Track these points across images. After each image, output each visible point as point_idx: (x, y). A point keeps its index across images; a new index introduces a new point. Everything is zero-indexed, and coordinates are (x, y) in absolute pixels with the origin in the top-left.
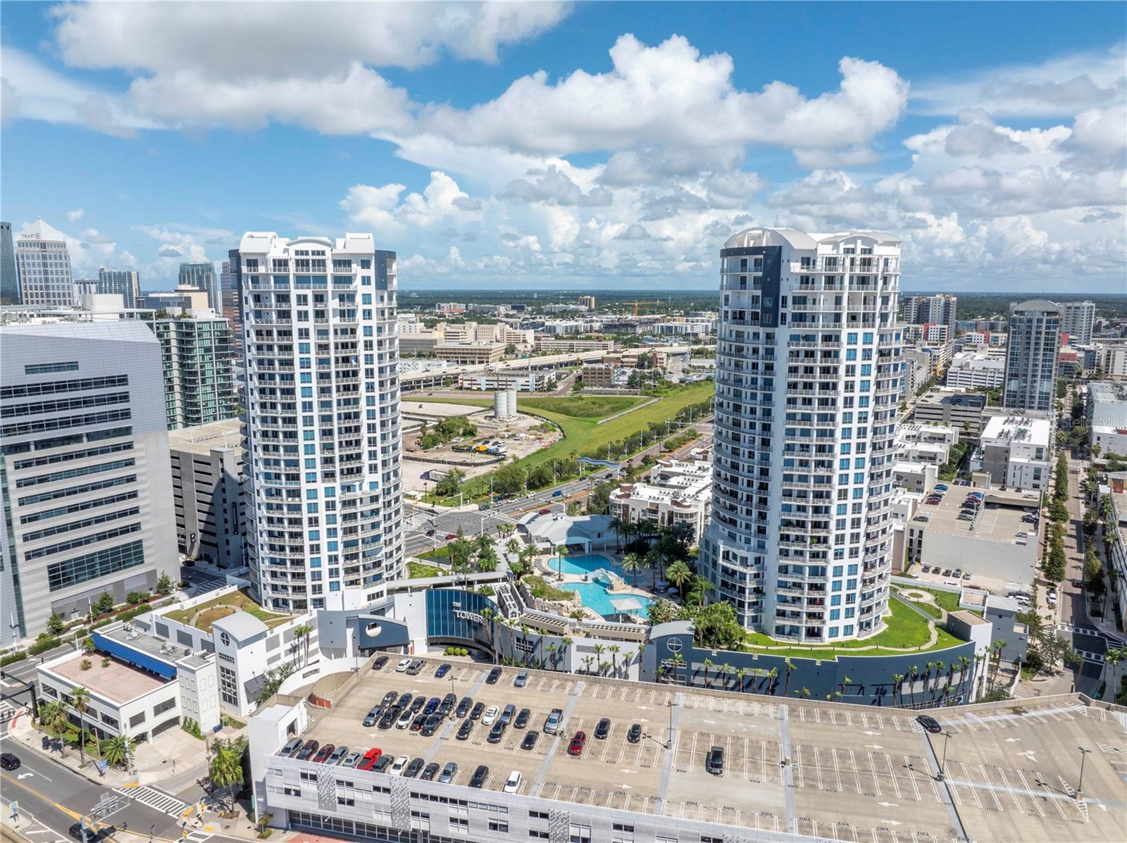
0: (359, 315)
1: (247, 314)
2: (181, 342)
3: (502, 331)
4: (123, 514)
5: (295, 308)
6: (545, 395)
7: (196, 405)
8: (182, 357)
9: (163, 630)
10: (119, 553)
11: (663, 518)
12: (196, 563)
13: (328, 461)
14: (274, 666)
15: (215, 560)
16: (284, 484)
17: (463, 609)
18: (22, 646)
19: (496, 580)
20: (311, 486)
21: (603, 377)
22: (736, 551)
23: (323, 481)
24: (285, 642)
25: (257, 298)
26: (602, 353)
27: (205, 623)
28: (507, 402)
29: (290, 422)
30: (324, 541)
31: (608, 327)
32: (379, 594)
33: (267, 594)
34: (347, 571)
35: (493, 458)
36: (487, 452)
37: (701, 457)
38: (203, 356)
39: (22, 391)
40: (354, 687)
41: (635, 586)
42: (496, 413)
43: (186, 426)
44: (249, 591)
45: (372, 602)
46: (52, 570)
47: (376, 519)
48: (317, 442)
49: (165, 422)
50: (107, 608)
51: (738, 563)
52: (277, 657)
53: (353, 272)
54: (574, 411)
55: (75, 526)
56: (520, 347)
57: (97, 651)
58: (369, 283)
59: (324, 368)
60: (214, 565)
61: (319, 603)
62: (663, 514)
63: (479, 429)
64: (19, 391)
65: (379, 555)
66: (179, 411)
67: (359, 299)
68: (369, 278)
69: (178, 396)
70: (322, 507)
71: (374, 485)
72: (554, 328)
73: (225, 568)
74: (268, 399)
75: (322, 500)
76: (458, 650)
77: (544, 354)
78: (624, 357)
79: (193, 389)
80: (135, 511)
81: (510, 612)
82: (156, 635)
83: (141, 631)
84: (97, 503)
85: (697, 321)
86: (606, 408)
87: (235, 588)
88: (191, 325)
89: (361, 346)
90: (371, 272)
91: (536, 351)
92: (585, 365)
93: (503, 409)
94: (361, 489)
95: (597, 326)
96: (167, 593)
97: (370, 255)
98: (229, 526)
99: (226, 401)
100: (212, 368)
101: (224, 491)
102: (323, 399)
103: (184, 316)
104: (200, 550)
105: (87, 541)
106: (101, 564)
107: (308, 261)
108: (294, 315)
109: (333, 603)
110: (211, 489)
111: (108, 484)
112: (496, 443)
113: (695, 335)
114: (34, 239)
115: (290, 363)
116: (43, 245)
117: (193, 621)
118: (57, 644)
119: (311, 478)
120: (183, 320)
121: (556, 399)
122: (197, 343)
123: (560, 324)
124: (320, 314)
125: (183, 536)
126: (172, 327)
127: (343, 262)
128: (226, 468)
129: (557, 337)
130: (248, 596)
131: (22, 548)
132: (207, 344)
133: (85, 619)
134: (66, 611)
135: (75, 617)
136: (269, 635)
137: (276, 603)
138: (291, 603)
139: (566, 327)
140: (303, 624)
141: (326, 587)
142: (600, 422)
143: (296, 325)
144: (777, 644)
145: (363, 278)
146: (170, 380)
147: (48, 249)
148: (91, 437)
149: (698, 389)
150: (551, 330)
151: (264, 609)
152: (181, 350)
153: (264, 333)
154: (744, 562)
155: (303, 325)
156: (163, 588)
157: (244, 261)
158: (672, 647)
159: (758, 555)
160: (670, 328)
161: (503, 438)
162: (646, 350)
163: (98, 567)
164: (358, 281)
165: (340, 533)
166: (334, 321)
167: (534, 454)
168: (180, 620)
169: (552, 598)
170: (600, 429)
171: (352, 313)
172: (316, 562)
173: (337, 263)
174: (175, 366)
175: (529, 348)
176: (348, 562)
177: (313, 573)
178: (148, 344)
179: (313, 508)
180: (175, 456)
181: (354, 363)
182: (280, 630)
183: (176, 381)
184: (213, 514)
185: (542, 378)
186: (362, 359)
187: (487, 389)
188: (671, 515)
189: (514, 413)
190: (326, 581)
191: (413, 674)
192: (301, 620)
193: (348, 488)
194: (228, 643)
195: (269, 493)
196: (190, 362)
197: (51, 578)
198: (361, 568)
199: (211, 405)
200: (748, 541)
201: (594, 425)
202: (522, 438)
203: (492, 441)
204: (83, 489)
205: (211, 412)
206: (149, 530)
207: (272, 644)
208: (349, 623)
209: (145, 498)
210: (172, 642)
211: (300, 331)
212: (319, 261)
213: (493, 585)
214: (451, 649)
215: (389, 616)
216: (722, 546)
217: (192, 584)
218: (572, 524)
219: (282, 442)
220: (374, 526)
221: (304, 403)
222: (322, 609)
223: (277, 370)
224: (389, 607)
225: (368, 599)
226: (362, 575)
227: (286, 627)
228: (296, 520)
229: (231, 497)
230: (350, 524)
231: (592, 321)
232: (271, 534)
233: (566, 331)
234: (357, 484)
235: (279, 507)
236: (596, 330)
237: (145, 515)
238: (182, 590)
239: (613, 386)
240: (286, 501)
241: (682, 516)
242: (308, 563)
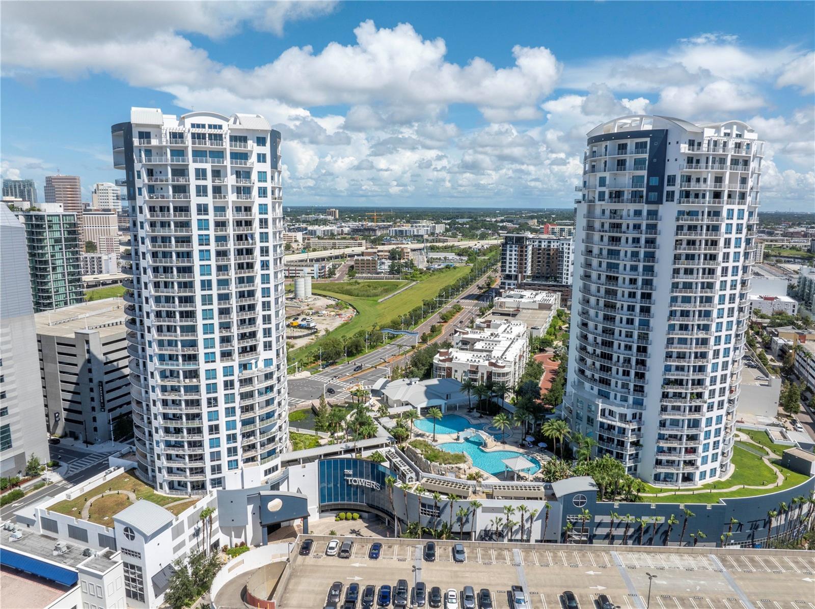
0: (255, 192)
1: (140, 189)
2: (30, 233)
5: (193, 182)
6: (328, 281)
7: (47, 291)
8: (32, 248)
9: (50, 525)
12: (62, 440)
13: (226, 340)
14: (180, 553)
15: (81, 436)
16: (181, 366)
17: (355, 475)
19: (382, 446)
20: (211, 366)
21: (371, 266)
22: (613, 408)
23: (222, 361)
24: (189, 528)
25: (150, 173)
26: (363, 249)
27: (102, 513)
28: (305, 286)
29: (186, 302)
30: (222, 421)
31: (355, 231)
32: (275, 469)
33: (163, 477)
34: (245, 449)
35: (306, 332)
36: (300, 327)
37: (485, 325)
38: (53, 246)
40: (289, 579)
41: (504, 443)
42: (296, 295)
43: (37, 311)
44: (137, 473)
45: (269, 476)
47: (270, 396)
48: (216, 321)
51: (617, 419)
52: (182, 544)
53: (249, 148)
54: (356, 292)
56: (294, 245)
58: (264, 161)
59: (222, 245)
60: (80, 442)
61: (217, 482)
62: (483, 374)
65: (273, 430)
67: (254, 176)
68: (264, 155)
70: (221, 386)
71: (268, 362)
72: (315, 231)
73: (92, 444)
74: (162, 278)
75: (220, 380)
76: (349, 514)
77: (314, 250)
78: (379, 251)
81: (408, 477)
82: (42, 532)
83: (23, 527)
85: (420, 226)
86: (380, 290)
87: (121, 471)
88: (41, 218)
89: (256, 224)
90: (266, 150)
91: (306, 248)
92: (356, 257)
93: (300, 293)
94: (256, 367)
95: (346, 230)
96: (36, 475)
97: (266, 131)
98: (96, 404)
99: (76, 287)
100: (61, 259)
101: (90, 371)
102: (221, 277)
103: (33, 209)
104: (64, 428)
107: (204, 135)
108: (193, 191)
109: (232, 482)
110: (76, 370)
112: (304, 319)
113: (422, 236)
115: (187, 240)
117: (85, 513)
119: (210, 358)
120: (32, 213)
121: (338, 284)
122: (47, 234)
123: (320, 229)
124: (217, 190)
126: (22, 219)
127: (239, 139)
128: (92, 349)
129: (319, 238)
130: (137, 478)
136: (175, 523)
137: (171, 486)
139: (324, 231)
140: (205, 507)
141: (225, 467)
142: (380, 301)
143: (195, 201)
149: (442, 275)
150: (313, 233)
151: (159, 492)
153: (158, 209)
154: (623, 417)
155: (202, 200)
156: (33, 470)
157: (135, 132)
158: (577, 504)
159: (634, 411)
160: (401, 231)
161: (308, 315)
162: (394, 247)
164: (254, 158)
165: (238, 411)
166: (232, 197)
168: (70, 513)
169: (446, 461)
170: (383, 306)
171: (247, 191)
172: (215, 443)
173: (234, 139)
175: (301, 246)
176: (245, 440)
177: (212, 454)
178: (11, 227)
179: (212, 388)
181: (250, 241)
182: (184, 516)
184: (79, 394)
185: (324, 267)
186: (257, 237)
189: (310, 295)
190: (225, 459)
191: (347, 558)
192: (204, 501)
193: (244, 366)
194: (133, 538)
195: (163, 375)
196: (40, 251)
198: (259, 445)
199: (62, 290)
200: (625, 399)
201: (377, 303)
202: (324, 314)
203: (301, 318)
205: (62, 298)
206: (16, 414)
208: (250, 500)
209: (12, 382)
210: (64, 540)
211: (199, 206)
212: (215, 135)
213: (379, 450)
214: (342, 514)
216: (600, 405)
217: (61, 463)
218: (425, 388)
219: (178, 322)
220: (269, 403)
221: (203, 282)
222: (221, 488)
223: (173, 247)
224: (283, 481)
225: (266, 475)
226: (260, 451)
227: (190, 511)
228: (192, 401)
229: (97, 376)
230: (248, 402)
231: (342, 227)
232: (165, 417)
233: (324, 234)
234: (253, 361)
235: (175, 389)
236: (346, 234)
237: (12, 399)
238: (54, 470)
239: (378, 273)
240: (183, 382)
241: (499, 375)
242: (206, 444)
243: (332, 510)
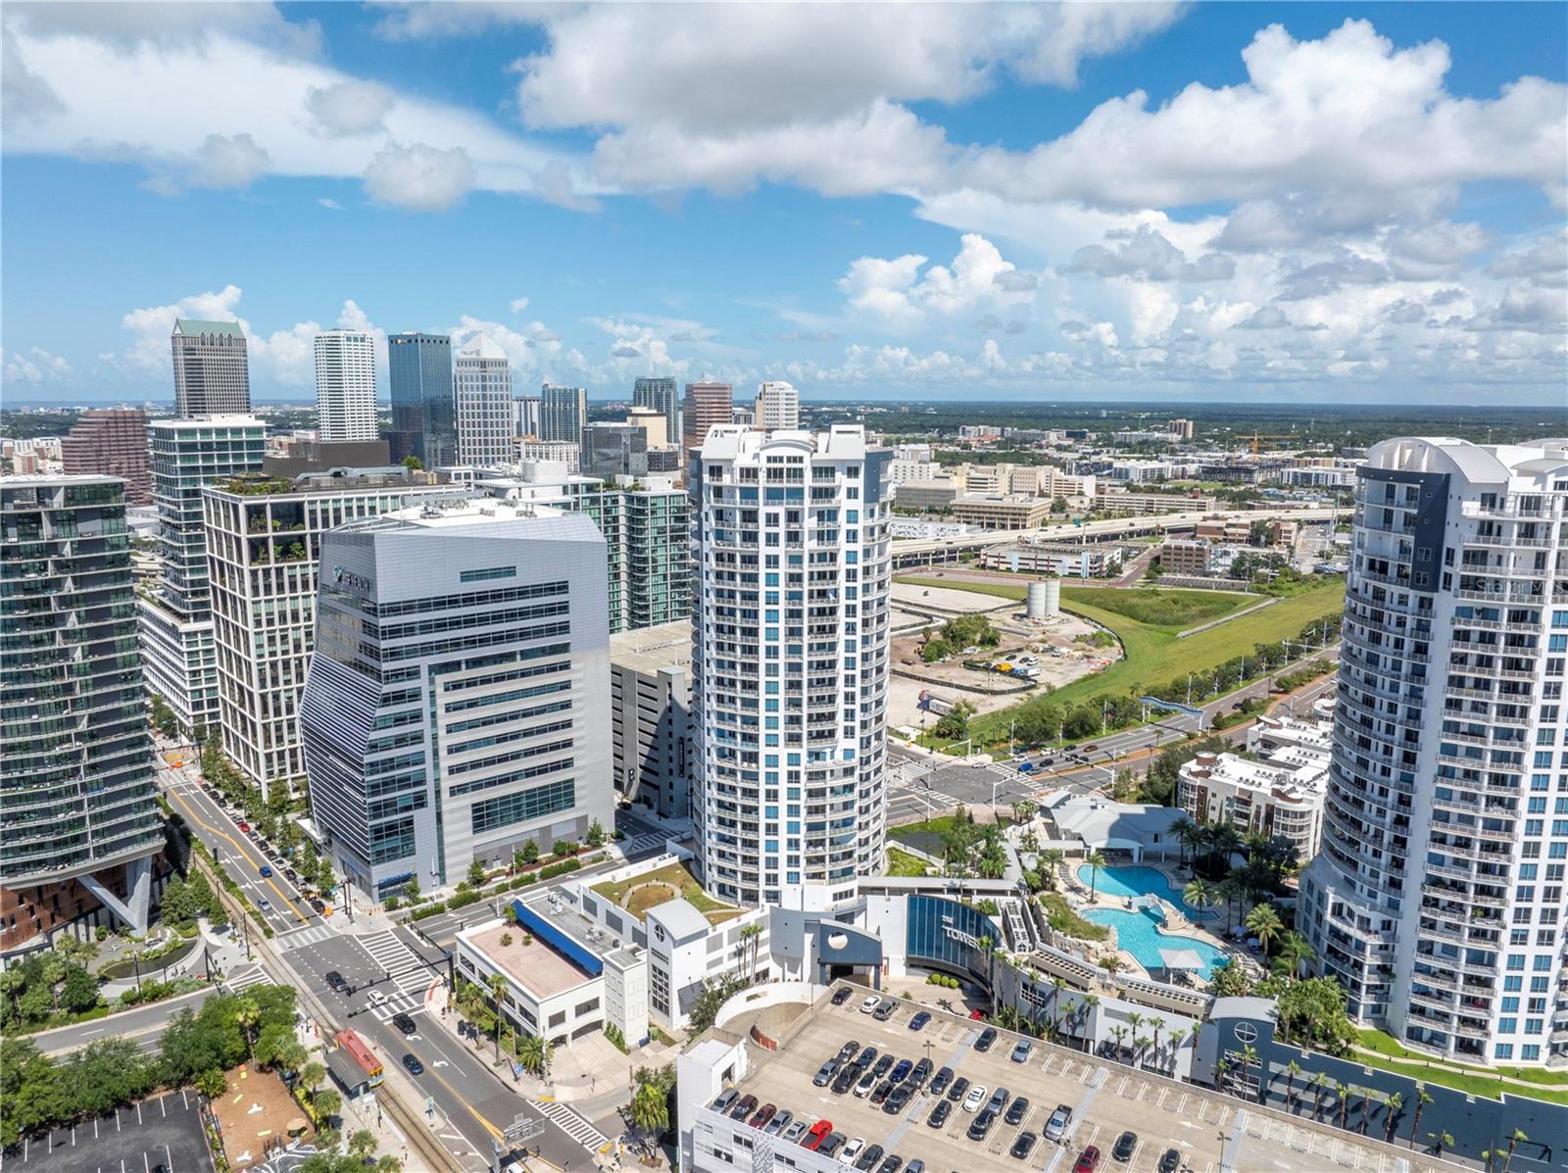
0: (842, 537)
2: (630, 519)
3: (1049, 477)
4: (555, 747)
5: (763, 529)
6: (1102, 584)
7: (644, 598)
8: (630, 538)
9: (590, 906)
10: (547, 793)
11: (1258, 813)
12: (635, 806)
13: (794, 720)
14: (714, 971)
15: (655, 805)
16: (739, 746)
17: (956, 926)
18: (441, 896)
19: (1003, 893)
20: (772, 751)
21: (1195, 560)
22: (1353, 907)
23: (786, 745)
24: (730, 943)
25: (720, 515)
27: (639, 905)
28: (1046, 596)
29: (750, 670)
30: (783, 820)
31: (1210, 472)
32: (849, 894)
33: (713, 876)
34: (810, 861)
35: (1019, 684)
36: (1012, 673)
37: (1331, 714)
38: (656, 538)
39: (456, 601)
40: (806, 1026)
41: (1200, 926)
42: (1029, 611)
43: (633, 626)
44: (692, 866)
45: (838, 902)
46: (477, 808)
47: (849, 797)
48: (782, 696)
49: (604, 616)
50: (532, 858)
51: (1355, 924)
52: (719, 961)
53: (837, 483)
54: (1145, 612)
55: (503, 759)
56: (1073, 502)
57: (519, 923)
58: (856, 497)
59: (794, 604)
60: (654, 811)
61: (774, 896)
62: (1259, 807)
63: (1003, 637)
64: (453, 602)
65: (851, 843)
66: (624, 604)
67: (842, 517)
68: (856, 490)
69: (624, 586)
70: (783, 777)
71: (849, 753)
72: (1127, 471)
73: (666, 817)
74: (725, 639)
75: (783, 769)
76: (945, 979)
77: (1108, 516)
78: (1229, 526)
79: (642, 580)
80: (568, 744)
81: (1017, 943)
82: (583, 912)
83: (565, 902)
84: (528, 733)
85: (1354, 465)
86: (1195, 610)
87: (675, 860)
88: (643, 500)
89: (842, 577)
90: (859, 483)
91: (1098, 510)
93: (1039, 607)
94: (832, 757)
95: (1192, 469)
96: (597, 846)
97: (859, 460)
98: (674, 766)
99: (680, 594)
100: (665, 553)
101: (670, 722)
102: (792, 642)
103: (635, 487)
104: (638, 791)
105: (513, 777)
106: (528, 805)
107: (781, 470)
108: (762, 538)
109: (790, 900)
110: (656, 718)
111: (541, 711)
112: (1025, 660)
113: (1348, 489)
114: (474, 356)
115: (754, 597)
116: (483, 364)
117: (625, 901)
118: (476, 898)
119: (772, 741)
120: (635, 493)
121: (1120, 592)
122: (649, 523)
123: (1136, 467)
124: (793, 537)
125: (621, 771)
126: (622, 501)
127: (824, 471)
128: (674, 695)
130: (690, 872)
131: (448, 782)
132: (661, 523)
133: (507, 868)
134: (489, 858)
135: (497, 866)
136: (711, 934)
137: (722, 889)
138: (739, 892)
139: (1145, 471)
140: (753, 923)
141: (782, 879)
142: (1181, 634)
143: (764, 550)
144: (1406, 1055)
145: (849, 490)
146: (616, 566)
147: (489, 369)
148: (525, 655)
150: (1122, 474)
151: (706, 894)
152: (630, 529)
153: (726, 558)
154: (1364, 924)
155: (772, 551)
156: (594, 839)
157: (706, 469)
158: (1241, 1035)
159: (1386, 918)
160: (1307, 476)
161: (1036, 651)
162: (1266, 514)
163: (524, 808)
164: (842, 495)
165: (803, 812)
166: (810, 545)
167: (1078, 682)
168: (610, 897)
169: (1075, 933)
170: (1180, 646)
171: (832, 535)
172: (772, 846)
173: (818, 472)
174: (623, 549)
175: (1087, 504)
176: (812, 849)
177: (768, 859)
178: (594, 544)
179: (772, 778)
180: (617, 672)
181: (832, 598)
182: (724, 928)
183: (623, 568)
184: (657, 749)
185: (1100, 558)
186: (842, 593)
187: (1020, 571)
188: (1271, 811)
189: (1055, 611)
190: (783, 870)
191: (882, 1020)
192: (751, 916)
193: (816, 755)
194: (662, 939)
195: (721, 754)
196: (639, 545)
197: (475, 819)
198: (827, 859)
199: (662, 598)
200: (1372, 895)
201: (1173, 638)
202: (1063, 654)
203: (1020, 656)
204: (514, 716)
205: (661, 608)
206: (583, 767)
207: (714, 944)
208: (808, 927)
209: (580, 729)
210: (599, 925)
211: (768, 557)
212: (795, 469)
213: (998, 898)
214: (937, 976)
215: (858, 925)
216: (1331, 896)
217: (627, 836)
218: (1117, 817)
219: (739, 692)
220: (847, 806)
221: (768, 648)
222: (776, 905)
223: (738, 603)
224: (860, 913)
225: (835, 899)
226: (828, 867)
227: (732, 923)
228: (751, 791)
229: (677, 730)
230: (817, 802)
231: (1185, 462)
232: (721, 804)
233: (1145, 476)
234: (828, 751)
235: (733, 772)
236: (1190, 477)
237: (579, 748)
238: (616, 843)
239: (1206, 575)
240: (740, 765)
241: (1286, 814)
242: (762, 845)
243: (923, 967)
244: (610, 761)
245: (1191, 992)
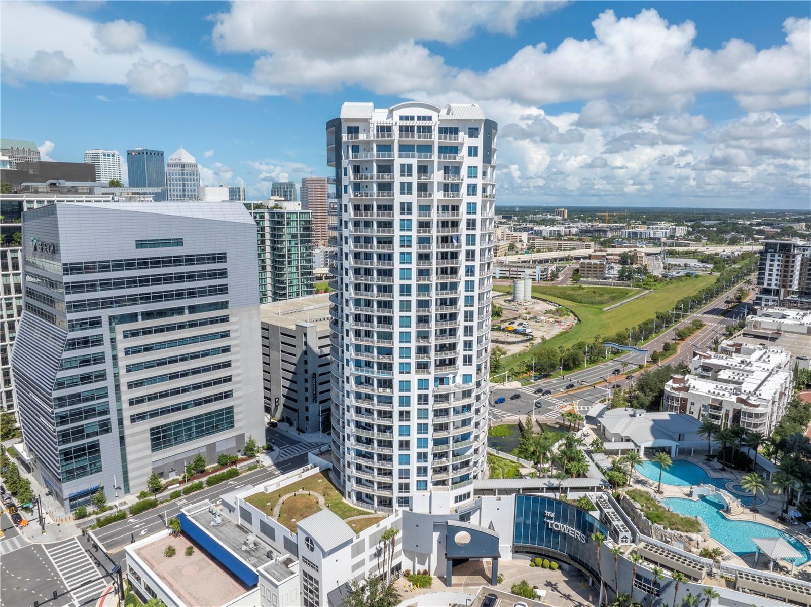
0: (464, 190)
1: (346, 187)
2: (273, 229)
3: (503, 233)
4: (217, 382)
5: (398, 179)
6: (550, 284)
7: (283, 282)
8: (273, 242)
9: (246, 515)
10: (212, 417)
12: (280, 425)
13: (423, 350)
14: (358, 573)
15: (295, 423)
16: (375, 374)
17: (557, 518)
18: (125, 503)
19: (591, 489)
20: (405, 377)
21: (598, 271)
23: (417, 372)
24: (370, 547)
25: (357, 169)
26: (590, 251)
27: (289, 516)
28: (524, 289)
29: (385, 307)
30: (414, 437)
31: (584, 232)
32: (467, 496)
33: (351, 486)
34: (436, 471)
35: (521, 338)
36: (515, 332)
37: (734, 349)
38: (290, 241)
39: (133, 264)
41: (754, 510)
42: (514, 297)
43: (274, 300)
44: (332, 474)
45: (460, 504)
46: (154, 432)
47: (467, 416)
48: (413, 330)
49: (258, 296)
50: (201, 469)
52: (362, 563)
53: (460, 141)
54: (579, 298)
55: (176, 392)
56: (518, 245)
57: (183, 533)
58: (476, 155)
59: (424, 248)
60: (294, 428)
61: (405, 501)
62: (728, 411)
63: (504, 312)
64: (130, 264)
65: (468, 453)
66: (269, 287)
67: (464, 172)
68: (476, 148)
69: (269, 275)
70: (414, 400)
71: (467, 378)
72: (541, 232)
73: (303, 432)
74: (363, 281)
75: (414, 393)
76: (547, 562)
77: (539, 251)
78: (608, 255)
79: (281, 269)
80: (228, 379)
81: (621, 536)
82: (240, 521)
83: (225, 512)
84: (196, 371)
85: (657, 228)
86: (606, 297)
87: (317, 470)
88: (281, 215)
89: (463, 225)
90: (479, 142)
91: (531, 249)
92: (582, 260)
93: (520, 295)
95: (574, 231)
96: (252, 456)
97: (479, 121)
98: (309, 394)
99: (307, 279)
100: (297, 252)
101: (306, 362)
102: (421, 282)
103: (276, 207)
104: (282, 413)
105: (185, 406)
106: (197, 427)
107: (413, 127)
108: (397, 188)
109: (420, 505)
110: (295, 360)
111: (205, 354)
112: (521, 324)
113: (659, 239)
114: (177, 161)
115: (389, 241)
116: (183, 166)
117: (276, 511)
118: (153, 504)
119: (405, 369)
120: (275, 211)
121: (560, 288)
122: (286, 230)
123: (546, 229)
124: (423, 187)
125: (269, 399)
126: (267, 216)
127: (449, 130)
128: (309, 342)
129: (545, 238)
130: (330, 481)
131: (128, 412)
132: (294, 231)
133: (180, 478)
134: (165, 470)
135: (173, 476)
136: (355, 541)
137: (359, 497)
138: (376, 499)
139: (551, 231)
140: (389, 527)
141: (413, 487)
142: (605, 309)
143: (398, 198)
145: (470, 148)
146: (263, 261)
147: (186, 168)
148: (193, 309)
149: (681, 284)
150: (539, 233)
151: (346, 501)
152: (273, 236)
153: (362, 208)
155: (406, 198)
156: (250, 452)
157: (344, 128)
160: (635, 234)
161: (525, 319)
162: (626, 250)
163: (194, 430)
164: (464, 152)
165: (431, 429)
166: (438, 195)
167: (557, 336)
168: (262, 507)
169: (673, 525)
170: (608, 315)
171: (456, 188)
172: (405, 460)
173: (443, 131)
174: (268, 249)
175: (525, 247)
176: (437, 460)
177: (401, 471)
178: (245, 224)
179: (405, 401)
180: (265, 328)
181: (455, 244)
182: (366, 534)
183: (268, 262)
184: (295, 383)
185: (546, 270)
186: (463, 239)
187: (501, 278)
188: (737, 414)
189: (529, 298)
190: (414, 479)
192: (387, 521)
193: (441, 381)
194: (312, 550)
195: (359, 381)
196: (279, 246)
197: (152, 440)
198: (450, 468)
199: (295, 282)
201: (601, 312)
202: (542, 320)
203: (517, 322)
204: (184, 358)
205: (294, 289)
206: (240, 397)
207: (358, 550)
208: (436, 527)
209: (238, 368)
210: (254, 534)
211: (402, 204)
212: (424, 127)
213: (589, 494)
214: (539, 560)
215: (474, 522)
217: (275, 448)
218: (652, 423)
219: (375, 327)
220: (465, 423)
221: (402, 286)
222: (407, 509)
223: (375, 248)
224: (475, 511)
225: (456, 501)
226: (451, 475)
227: (373, 529)
228: (385, 412)
229: (312, 368)
230: (442, 420)
231: (569, 227)
232: (358, 425)
233: (550, 234)
234: (451, 376)
235: (369, 397)
236: (573, 235)
237: (237, 383)
238: (267, 454)
239: (606, 279)
240: (377, 391)
241: (750, 415)
242: (396, 459)
243: (527, 552)
244: (262, 392)
245: (790, 579)
